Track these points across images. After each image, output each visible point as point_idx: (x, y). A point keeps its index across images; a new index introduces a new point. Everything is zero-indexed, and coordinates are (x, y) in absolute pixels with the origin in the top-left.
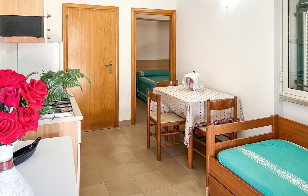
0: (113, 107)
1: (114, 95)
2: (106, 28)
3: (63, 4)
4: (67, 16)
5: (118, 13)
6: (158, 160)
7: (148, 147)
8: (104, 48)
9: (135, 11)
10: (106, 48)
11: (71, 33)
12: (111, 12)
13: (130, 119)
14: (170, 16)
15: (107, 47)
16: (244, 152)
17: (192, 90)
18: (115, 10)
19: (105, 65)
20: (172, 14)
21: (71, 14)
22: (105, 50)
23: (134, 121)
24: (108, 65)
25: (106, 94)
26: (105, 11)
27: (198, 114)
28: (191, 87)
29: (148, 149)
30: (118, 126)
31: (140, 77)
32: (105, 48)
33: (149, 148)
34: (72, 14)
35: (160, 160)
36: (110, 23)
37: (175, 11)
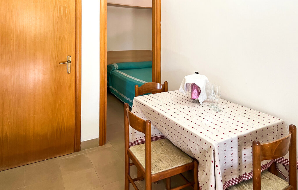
0: (72, 122)
1: (73, 105)
2: (62, 9)
8: (58, 37)
10: (62, 37)
13: (97, 136)
15: (64, 36)
17: (196, 103)
19: (60, 61)
22: (60, 40)
23: (103, 140)
24: (65, 61)
25: (60, 104)
27: (229, 163)
28: (194, 97)
30: (79, 150)
31: (113, 70)
32: (60, 37)
36: (69, 1)
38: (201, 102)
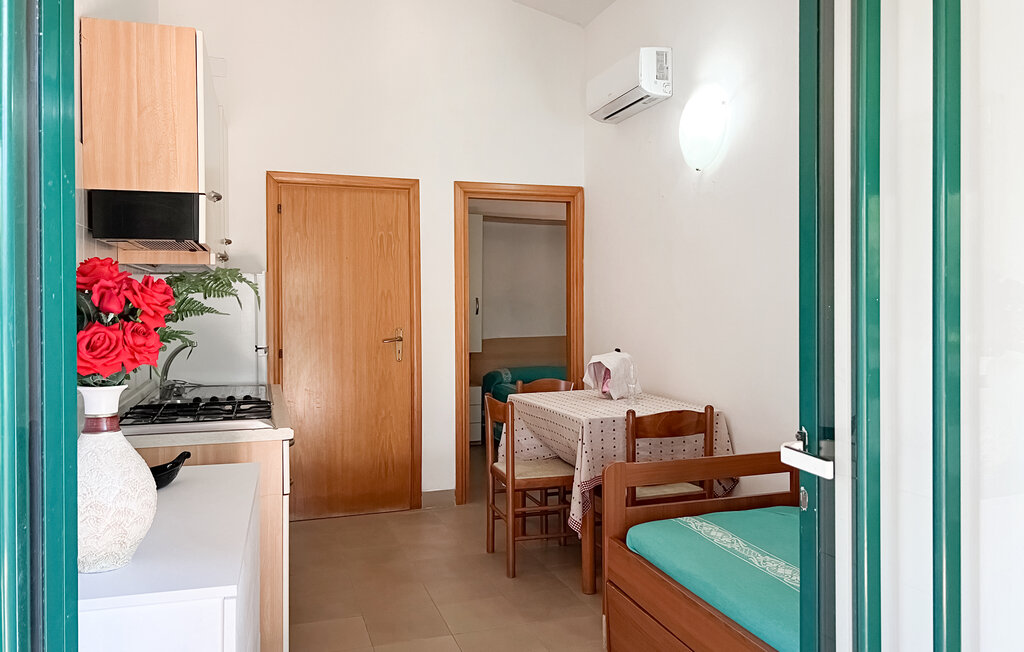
0: (406, 452)
1: (408, 421)
2: (385, 240)
3: (268, 174)
4: (279, 207)
5: (417, 197)
6: (508, 576)
7: (491, 549)
8: (380, 292)
9: (465, 192)
10: (386, 292)
11: (290, 252)
12: (398, 193)
13: (453, 487)
14: (568, 203)
15: (389, 291)
16: (693, 526)
17: (610, 398)
18: (408, 189)
19: (383, 338)
20: (571, 198)
21: (290, 200)
23: (463, 494)
24: (392, 338)
25: (386, 417)
26: (382, 192)
27: (609, 451)
28: (605, 389)
29: (490, 555)
30: (420, 507)
31: (499, 383)
32: (383, 293)
33: (493, 551)
34: (293, 201)
35: (514, 576)
36: (396, 222)
37: (581, 189)
38: (615, 396)
